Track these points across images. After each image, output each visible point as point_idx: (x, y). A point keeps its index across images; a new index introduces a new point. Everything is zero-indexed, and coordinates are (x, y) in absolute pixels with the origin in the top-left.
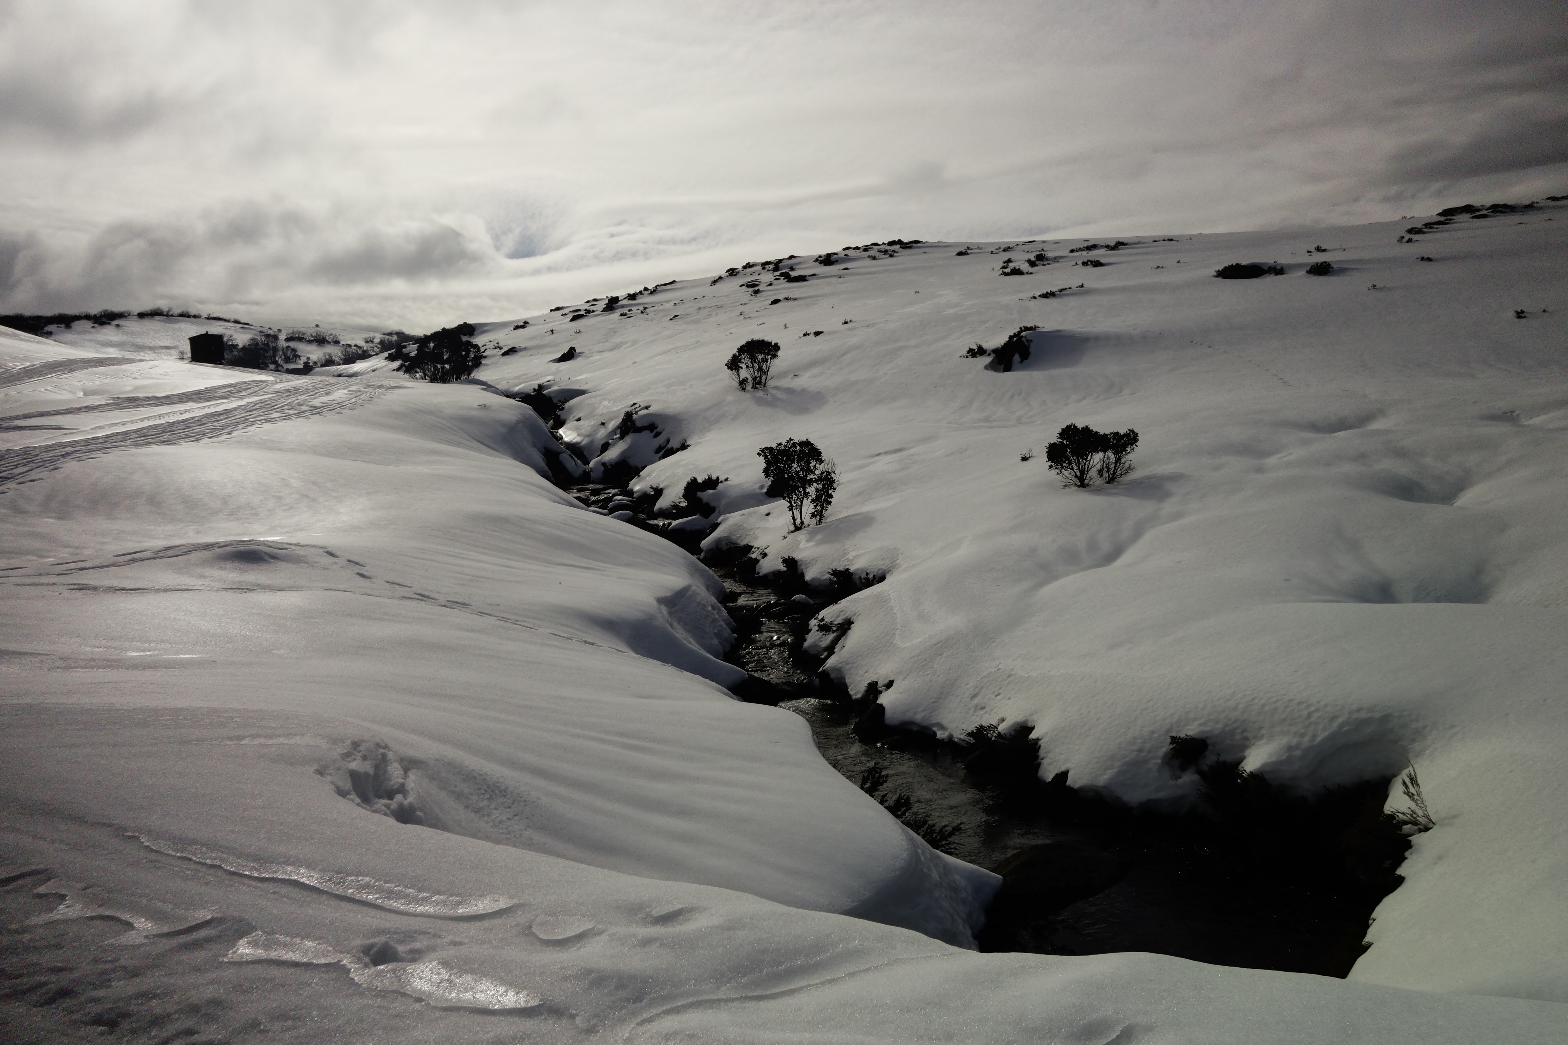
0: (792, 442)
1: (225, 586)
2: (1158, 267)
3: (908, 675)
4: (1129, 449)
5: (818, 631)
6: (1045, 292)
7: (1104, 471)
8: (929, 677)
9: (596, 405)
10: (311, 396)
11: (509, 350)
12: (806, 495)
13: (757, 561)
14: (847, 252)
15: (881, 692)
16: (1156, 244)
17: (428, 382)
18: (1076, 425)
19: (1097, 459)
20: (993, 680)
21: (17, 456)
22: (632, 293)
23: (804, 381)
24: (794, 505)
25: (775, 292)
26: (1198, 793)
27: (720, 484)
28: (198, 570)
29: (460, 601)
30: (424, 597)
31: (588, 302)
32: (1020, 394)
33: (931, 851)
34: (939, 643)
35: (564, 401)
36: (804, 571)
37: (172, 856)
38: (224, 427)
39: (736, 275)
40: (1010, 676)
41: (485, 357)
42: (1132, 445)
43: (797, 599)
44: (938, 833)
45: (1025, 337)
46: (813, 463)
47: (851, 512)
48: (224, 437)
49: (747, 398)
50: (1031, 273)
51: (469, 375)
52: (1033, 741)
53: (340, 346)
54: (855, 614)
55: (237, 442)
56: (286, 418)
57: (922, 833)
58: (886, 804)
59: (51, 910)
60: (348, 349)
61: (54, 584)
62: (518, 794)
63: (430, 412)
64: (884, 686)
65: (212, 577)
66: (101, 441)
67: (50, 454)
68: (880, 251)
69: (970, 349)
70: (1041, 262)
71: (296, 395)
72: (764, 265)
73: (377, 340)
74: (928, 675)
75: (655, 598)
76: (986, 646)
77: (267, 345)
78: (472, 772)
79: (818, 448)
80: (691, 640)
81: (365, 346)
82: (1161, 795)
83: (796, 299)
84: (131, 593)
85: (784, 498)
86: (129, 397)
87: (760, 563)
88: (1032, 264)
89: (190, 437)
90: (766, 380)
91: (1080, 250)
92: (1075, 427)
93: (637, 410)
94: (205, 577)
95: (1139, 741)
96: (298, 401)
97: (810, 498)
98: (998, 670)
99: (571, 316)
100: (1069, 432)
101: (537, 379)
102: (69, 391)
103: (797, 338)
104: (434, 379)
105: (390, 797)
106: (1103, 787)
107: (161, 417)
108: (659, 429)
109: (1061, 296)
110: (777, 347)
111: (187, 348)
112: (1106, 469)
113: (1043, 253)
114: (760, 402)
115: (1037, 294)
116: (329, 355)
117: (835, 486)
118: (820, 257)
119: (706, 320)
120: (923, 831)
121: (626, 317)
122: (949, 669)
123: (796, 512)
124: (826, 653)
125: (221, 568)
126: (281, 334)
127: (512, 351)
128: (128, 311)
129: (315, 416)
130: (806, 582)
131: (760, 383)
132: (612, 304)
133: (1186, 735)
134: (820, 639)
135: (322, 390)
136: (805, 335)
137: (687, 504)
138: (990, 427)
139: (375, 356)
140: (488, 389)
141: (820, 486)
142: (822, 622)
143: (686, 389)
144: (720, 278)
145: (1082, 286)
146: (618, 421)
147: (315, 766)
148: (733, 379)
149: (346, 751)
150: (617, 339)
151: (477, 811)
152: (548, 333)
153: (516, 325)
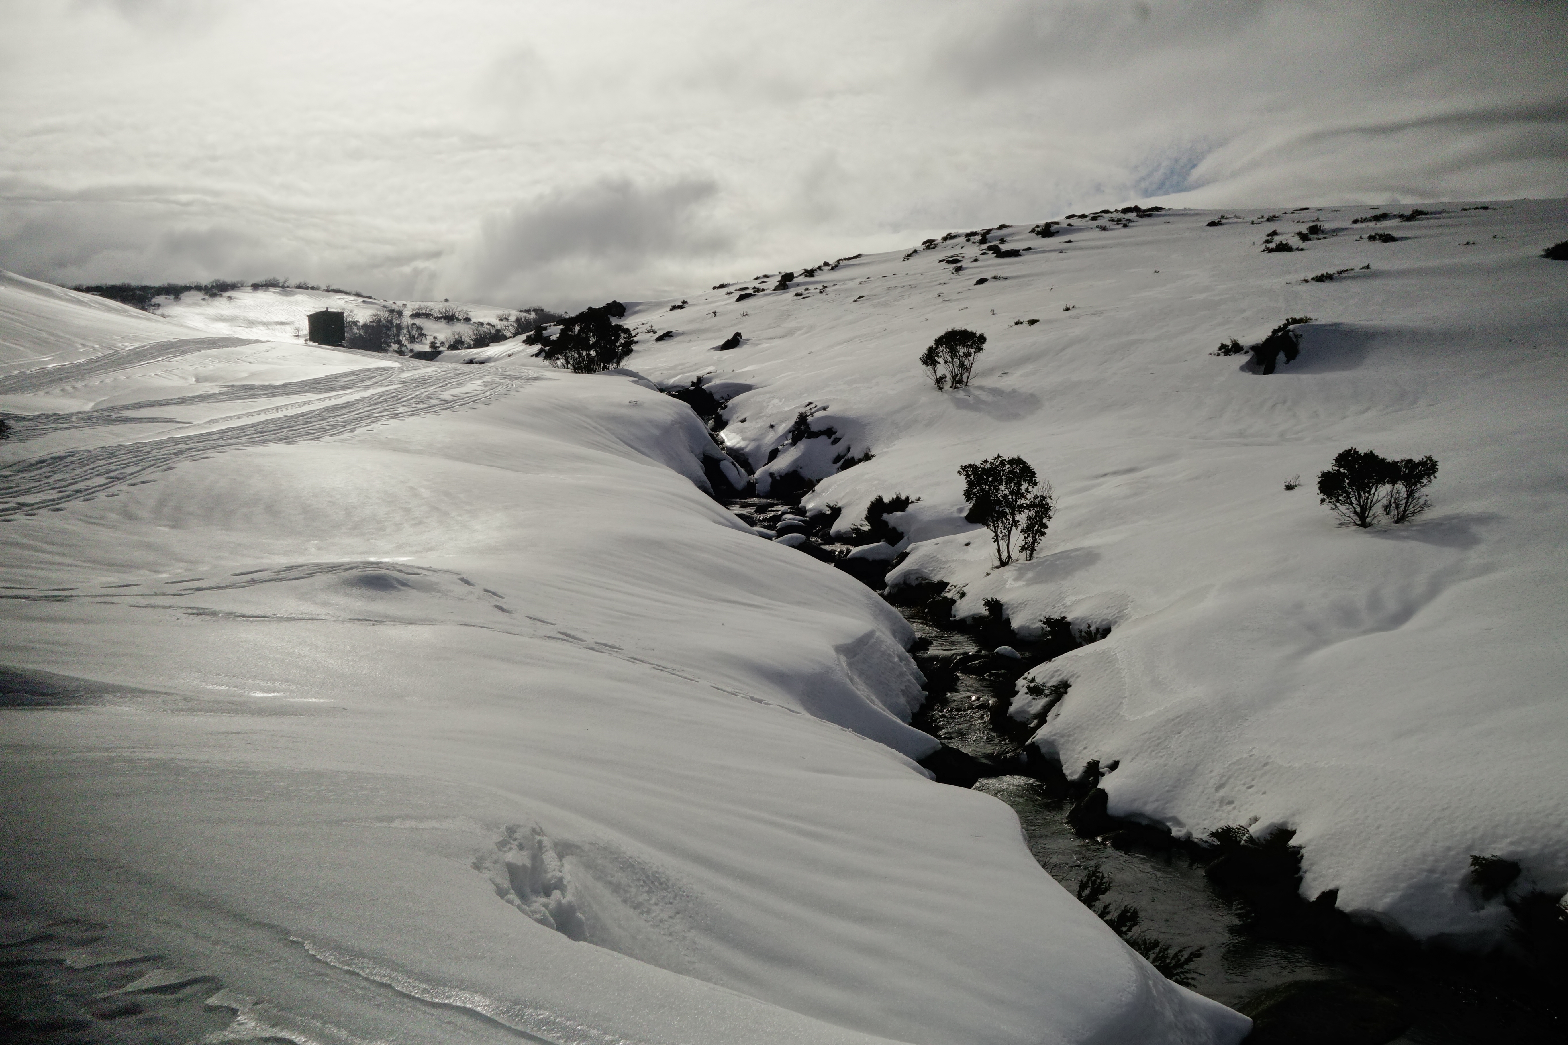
0: (1000, 459)
1: (352, 617)
2: (1468, 243)
3: (1137, 755)
4: (1424, 481)
5: (1027, 693)
6: (1320, 275)
7: (1392, 508)
8: (1163, 759)
9: (765, 404)
10: (441, 387)
11: (664, 334)
12: (1015, 523)
13: (953, 601)
14: (1070, 221)
15: (1103, 775)
16: (1464, 213)
17: (572, 372)
18: (1357, 450)
19: (1383, 492)
20: (1244, 769)
21: (128, 453)
22: (809, 268)
23: (1013, 381)
24: (1001, 535)
25: (982, 269)
26: (1505, 930)
27: (910, 506)
28: (323, 596)
29: (610, 643)
30: (568, 637)
31: (757, 278)
32: (1285, 402)
33: (1163, 982)
34: (1177, 717)
35: (727, 398)
36: (1010, 617)
37: (339, 968)
38: (345, 423)
39: (934, 248)
40: (1266, 765)
41: (636, 343)
42: (1430, 476)
43: (1003, 651)
44: (1172, 959)
45: (1293, 331)
46: (1024, 486)
47: (1069, 546)
48: (346, 435)
49: (944, 399)
50: (1302, 250)
51: (618, 363)
52: (1293, 849)
53: (471, 324)
54: (1073, 676)
55: (361, 441)
56: (414, 413)
57: (1152, 956)
58: (1108, 917)
59: (224, 1027)
60: (480, 328)
61: (170, 607)
62: (680, 888)
63: (574, 409)
64: (1107, 767)
65: (337, 605)
66: (215, 437)
67: (163, 451)
68: (1112, 220)
69: (1222, 345)
70: (1315, 236)
71: (425, 386)
72: (969, 236)
73: (513, 318)
74: (1161, 757)
75: (832, 646)
76: (1237, 726)
77: (391, 322)
78: (630, 860)
79: (1032, 467)
80: (874, 698)
81: (499, 325)
82: (1457, 929)
83: (1006, 278)
84: (252, 622)
85: (988, 525)
86: (244, 385)
87: (957, 603)
88: (1304, 237)
89: (309, 434)
90: (968, 378)
91: (1366, 220)
92: (1356, 452)
93: (813, 410)
94: (330, 605)
95: (1431, 858)
96: (427, 393)
97: (1020, 528)
98: (1251, 756)
99: (737, 295)
100: (1347, 458)
101: (695, 370)
102: (180, 377)
103: (1007, 327)
104: (579, 368)
105: (547, 894)
106: (1383, 913)
107: (279, 410)
108: (837, 435)
109: (1339, 279)
110: (982, 339)
111: (305, 326)
112: (1394, 505)
113: (1319, 224)
114: (960, 404)
115: (1310, 276)
116: (458, 334)
117: (1051, 513)
118: (1038, 226)
119: (896, 303)
120: (1153, 953)
121: (802, 297)
122: (1189, 752)
123: (1003, 545)
124: (1036, 721)
125: (346, 595)
126: (406, 309)
127: (668, 335)
128: (242, 281)
129: (445, 411)
130: (1013, 631)
131: (960, 381)
132: (786, 281)
133: (1493, 856)
134: (1029, 704)
135: (453, 380)
136: (1016, 324)
137: (869, 528)
138: (1246, 445)
139: (511, 339)
140: (640, 381)
141: (1032, 513)
142: (1031, 683)
143: (871, 388)
144: (915, 251)
145: (1368, 267)
146: (791, 423)
147: (472, 859)
148: (928, 376)
149: (502, 839)
150: (791, 324)
151: (636, 907)
152: (710, 316)
153: (673, 305)
